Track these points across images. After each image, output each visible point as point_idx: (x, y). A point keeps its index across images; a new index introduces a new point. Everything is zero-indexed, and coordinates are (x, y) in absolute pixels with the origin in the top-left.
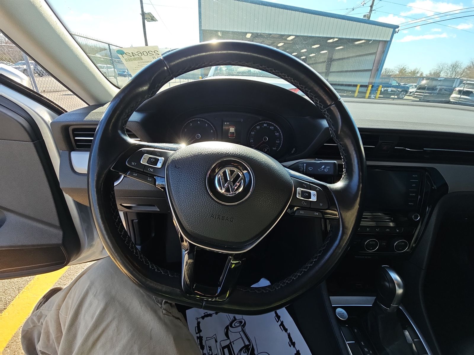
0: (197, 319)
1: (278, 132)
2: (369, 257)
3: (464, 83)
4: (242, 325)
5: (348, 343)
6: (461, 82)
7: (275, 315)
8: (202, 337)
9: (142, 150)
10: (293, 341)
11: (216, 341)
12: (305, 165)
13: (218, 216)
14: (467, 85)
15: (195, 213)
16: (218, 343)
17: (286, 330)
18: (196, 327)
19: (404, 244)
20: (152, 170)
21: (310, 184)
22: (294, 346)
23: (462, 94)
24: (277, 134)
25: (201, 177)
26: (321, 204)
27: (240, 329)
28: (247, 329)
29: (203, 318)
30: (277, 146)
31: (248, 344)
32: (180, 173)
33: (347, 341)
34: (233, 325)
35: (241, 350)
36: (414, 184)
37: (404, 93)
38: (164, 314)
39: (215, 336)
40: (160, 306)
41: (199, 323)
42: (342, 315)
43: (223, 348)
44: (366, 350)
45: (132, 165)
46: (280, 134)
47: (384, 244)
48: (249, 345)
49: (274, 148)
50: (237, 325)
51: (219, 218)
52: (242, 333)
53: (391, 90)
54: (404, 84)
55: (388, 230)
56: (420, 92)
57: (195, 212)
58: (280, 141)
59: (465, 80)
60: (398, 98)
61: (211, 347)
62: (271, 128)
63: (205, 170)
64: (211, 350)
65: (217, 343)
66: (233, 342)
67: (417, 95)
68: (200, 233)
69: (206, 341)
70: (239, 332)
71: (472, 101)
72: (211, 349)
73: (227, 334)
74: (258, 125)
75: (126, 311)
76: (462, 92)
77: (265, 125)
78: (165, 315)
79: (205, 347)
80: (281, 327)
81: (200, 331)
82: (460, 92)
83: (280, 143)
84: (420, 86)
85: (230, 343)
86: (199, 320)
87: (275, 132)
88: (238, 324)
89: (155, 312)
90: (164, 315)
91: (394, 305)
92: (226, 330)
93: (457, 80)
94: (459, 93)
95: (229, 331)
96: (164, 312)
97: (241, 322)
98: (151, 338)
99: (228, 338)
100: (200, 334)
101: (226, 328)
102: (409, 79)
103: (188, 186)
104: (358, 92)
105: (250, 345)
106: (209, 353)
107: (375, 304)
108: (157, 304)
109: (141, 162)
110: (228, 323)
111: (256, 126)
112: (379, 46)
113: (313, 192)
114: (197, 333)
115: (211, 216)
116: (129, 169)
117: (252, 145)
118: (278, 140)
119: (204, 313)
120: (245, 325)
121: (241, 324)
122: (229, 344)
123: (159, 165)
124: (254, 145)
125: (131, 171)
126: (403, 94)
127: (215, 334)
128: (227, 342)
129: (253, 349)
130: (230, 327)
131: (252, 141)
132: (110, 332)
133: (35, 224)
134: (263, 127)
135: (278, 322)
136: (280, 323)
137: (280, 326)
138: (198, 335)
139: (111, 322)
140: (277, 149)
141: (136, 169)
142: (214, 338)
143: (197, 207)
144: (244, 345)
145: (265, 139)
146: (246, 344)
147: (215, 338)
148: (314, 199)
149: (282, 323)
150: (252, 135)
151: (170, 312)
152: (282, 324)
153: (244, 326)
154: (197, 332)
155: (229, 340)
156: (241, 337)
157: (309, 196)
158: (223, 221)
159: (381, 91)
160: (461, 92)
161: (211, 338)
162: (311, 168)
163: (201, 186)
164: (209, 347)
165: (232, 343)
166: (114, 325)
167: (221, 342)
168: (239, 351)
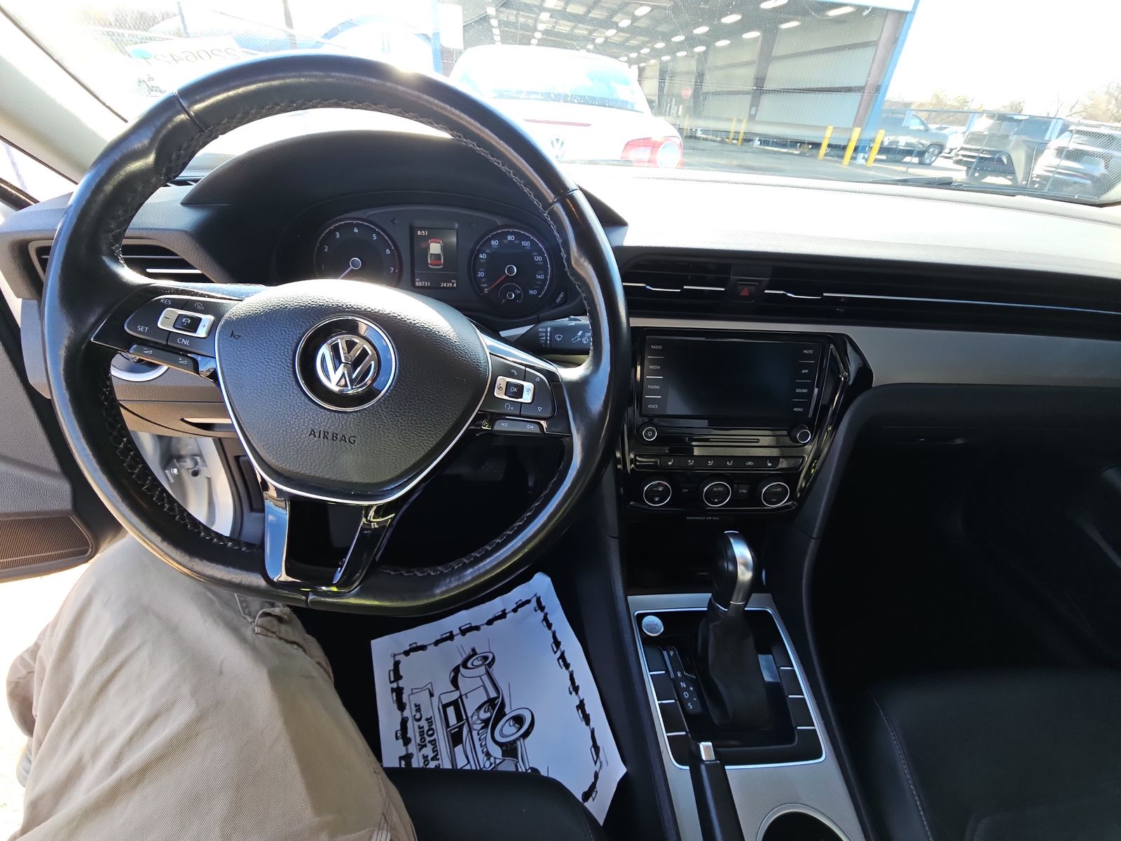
0: (395, 655)
1: (541, 254)
2: (714, 518)
3: (1071, 131)
4: (486, 663)
5: (651, 675)
6: (1065, 128)
7: (553, 641)
8: (402, 689)
9: (160, 299)
10: (577, 685)
11: (432, 695)
12: (549, 329)
13: (324, 432)
14: (1077, 135)
15: (278, 429)
16: (435, 699)
17: (567, 666)
18: (390, 671)
19: (780, 490)
20: (186, 342)
21: (527, 369)
22: (577, 693)
23: (1063, 156)
24: (539, 259)
25: (285, 355)
26: (540, 409)
27: (482, 670)
28: (495, 670)
29: (407, 653)
30: (538, 287)
31: (496, 695)
32: (240, 348)
33: (650, 671)
34: (469, 665)
35: (479, 708)
36: (806, 369)
37: (936, 152)
38: (257, 634)
39: (429, 686)
40: (250, 620)
41: (397, 664)
42: (652, 628)
43: (445, 706)
44: (683, 685)
45: (140, 332)
46: (544, 258)
47: (743, 493)
48: (495, 699)
49: (531, 292)
50: (476, 663)
51: (327, 438)
52: (485, 678)
53: (907, 143)
54: (938, 129)
55: (750, 463)
56: (970, 150)
57: (278, 427)
58: (546, 275)
59: (1074, 124)
60: (921, 163)
61: (419, 705)
62: (526, 244)
63: (292, 340)
64: (420, 711)
65: (432, 698)
66: (466, 694)
67: (964, 156)
68: (292, 468)
69: (411, 696)
70: (480, 676)
71: (1085, 174)
72: (419, 708)
73: (454, 682)
74: (494, 238)
75: (172, 630)
76: (1064, 153)
77: (510, 238)
78: (259, 636)
79: (408, 707)
80: (560, 661)
81: (398, 676)
82: (1060, 152)
83: (546, 279)
84: (972, 133)
85: (461, 697)
86: (398, 658)
87: (534, 254)
88: (480, 663)
89: (235, 630)
90: (254, 635)
91: (736, 602)
92: (453, 674)
93: (1057, 122)
94: (1058, 154)
95: (460, 675)
96: (257, 630)
97: (486, 658)
98: (221, 673)
99: (457, 688)
100: (398, 684)
101: (454, 670)
102: (952, 114)
103: (259, 374)
104: (829, 146)
105: (498, 697)
106: (415, 716)
107: (710, 605)
108: (245, 618)
109: (159, 325)
110: (459, 661)
111: (490, 240)
112: (886, 25)
113: (528, 386)
114: (391, 682)
115: (311, 434)
116: (134, 340)
117: (483, 285)
118: (541, 272)
119: (410, 645)
120: (493, 663)
121: (486, 661)
122: (457, 700)
123: (202, 332)
124: (486, 285)
125: (138, 344)
126: (933, 153)
127: (431, 683)
128: (455, 695)
129: (503, 705)
130: (461, 669)
131: (481, 274)
132: (135, 667)
133: (27, 475)
134: (506, 242)
135: (555, 653)
136: (559, 654)
137: (558, 659)
138: (395, 685)
139: (138, 648)
140: (539, 293)
141: (149, 341)
142: (428, 689)
143: (279, 416)
144: (486, 699)
145: (510, 270)
146: (491, 697)
147: (430, 691)
148: (527, 398)
149: (563, 654)
150: (482, 261)
151: (273, 630)
152: (562, 657)
153: (490, 665)
154: (392, 679)
155: (458, 691)
156: (482, 684)
157: (520, 394)
158: (335, 443)
159: (882, 142)
160: (1062, 153)
161: (422, 689)
162: (559, 337)
163: (284, 373)
164: (416, 706)
165: (464, 697)
166: (144, 654)
167: (442, 696)
168: (476, 710)
